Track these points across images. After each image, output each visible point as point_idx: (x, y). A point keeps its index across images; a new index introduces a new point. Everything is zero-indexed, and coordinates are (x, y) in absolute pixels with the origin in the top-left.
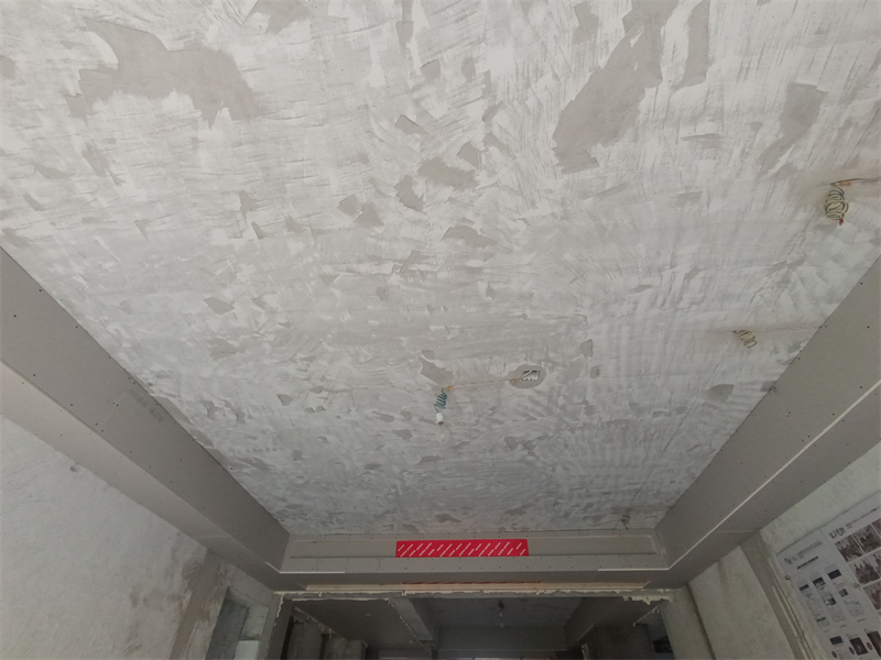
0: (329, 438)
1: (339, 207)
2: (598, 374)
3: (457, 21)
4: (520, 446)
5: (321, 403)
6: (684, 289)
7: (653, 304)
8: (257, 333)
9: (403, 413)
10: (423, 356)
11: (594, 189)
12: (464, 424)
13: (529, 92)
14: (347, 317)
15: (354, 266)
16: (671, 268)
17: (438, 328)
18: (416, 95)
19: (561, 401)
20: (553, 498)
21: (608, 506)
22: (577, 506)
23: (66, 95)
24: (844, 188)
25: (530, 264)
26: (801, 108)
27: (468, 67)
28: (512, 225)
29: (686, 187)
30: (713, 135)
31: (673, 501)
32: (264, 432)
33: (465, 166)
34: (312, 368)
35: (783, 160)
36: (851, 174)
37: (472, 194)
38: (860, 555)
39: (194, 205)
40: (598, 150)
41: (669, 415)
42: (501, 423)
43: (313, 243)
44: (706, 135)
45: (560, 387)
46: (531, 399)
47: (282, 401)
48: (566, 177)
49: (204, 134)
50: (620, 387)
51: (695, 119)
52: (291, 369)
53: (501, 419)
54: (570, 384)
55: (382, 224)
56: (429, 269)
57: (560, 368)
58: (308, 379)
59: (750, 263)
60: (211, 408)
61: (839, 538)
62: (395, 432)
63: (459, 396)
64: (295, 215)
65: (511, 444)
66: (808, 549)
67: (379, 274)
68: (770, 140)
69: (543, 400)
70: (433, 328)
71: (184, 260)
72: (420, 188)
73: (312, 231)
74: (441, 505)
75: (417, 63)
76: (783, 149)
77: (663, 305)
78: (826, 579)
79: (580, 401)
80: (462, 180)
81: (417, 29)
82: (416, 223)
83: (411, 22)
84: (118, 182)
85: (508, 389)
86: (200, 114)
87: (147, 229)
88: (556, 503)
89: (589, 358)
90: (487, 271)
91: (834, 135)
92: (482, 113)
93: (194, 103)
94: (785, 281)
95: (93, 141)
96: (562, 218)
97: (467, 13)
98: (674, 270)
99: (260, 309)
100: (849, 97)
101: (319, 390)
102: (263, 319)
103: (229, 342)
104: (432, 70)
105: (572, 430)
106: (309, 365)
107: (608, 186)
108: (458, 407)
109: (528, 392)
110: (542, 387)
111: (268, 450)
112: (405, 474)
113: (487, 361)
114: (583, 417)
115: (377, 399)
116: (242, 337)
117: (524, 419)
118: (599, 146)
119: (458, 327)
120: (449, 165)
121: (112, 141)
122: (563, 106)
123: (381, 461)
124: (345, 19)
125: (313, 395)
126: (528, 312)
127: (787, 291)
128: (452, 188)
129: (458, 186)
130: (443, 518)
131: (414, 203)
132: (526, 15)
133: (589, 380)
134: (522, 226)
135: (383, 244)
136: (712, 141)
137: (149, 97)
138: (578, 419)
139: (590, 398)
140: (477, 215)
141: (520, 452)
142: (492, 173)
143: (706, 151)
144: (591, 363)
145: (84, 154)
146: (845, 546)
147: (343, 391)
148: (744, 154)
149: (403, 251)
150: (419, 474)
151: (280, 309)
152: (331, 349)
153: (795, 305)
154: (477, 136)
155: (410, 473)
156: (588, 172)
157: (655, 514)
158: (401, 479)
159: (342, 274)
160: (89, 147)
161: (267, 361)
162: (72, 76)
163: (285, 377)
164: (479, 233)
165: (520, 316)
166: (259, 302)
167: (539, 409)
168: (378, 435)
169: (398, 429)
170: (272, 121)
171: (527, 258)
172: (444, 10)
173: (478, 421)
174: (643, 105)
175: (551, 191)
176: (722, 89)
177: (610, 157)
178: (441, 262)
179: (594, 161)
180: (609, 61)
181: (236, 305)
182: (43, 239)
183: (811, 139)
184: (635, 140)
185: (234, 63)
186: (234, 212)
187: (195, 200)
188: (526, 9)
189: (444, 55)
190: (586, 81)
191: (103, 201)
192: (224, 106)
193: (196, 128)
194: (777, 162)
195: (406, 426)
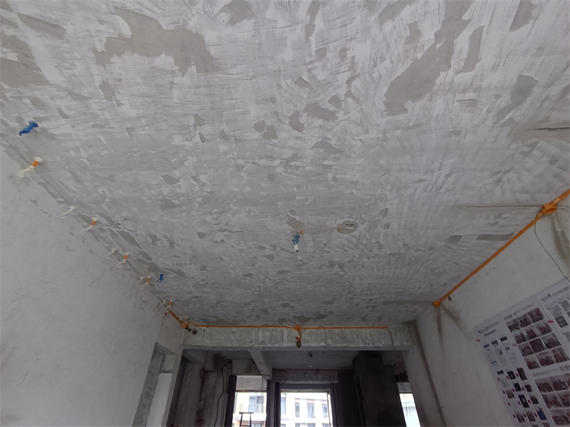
0: (225, 258)
1: (253, 127)
2: (388, 227)
3: (341, 27)
4: (337, 266)
5: (224, 238)
6: (443, 183)
7: (425, 190)
8: (192, 196)
9: (272, 245)
10: (289, 214)
11: (403, 125)
12: (306, 253)
13: (376, 69)
14: (248, 190)
15: (257, 161)
16: (439, 171)
17: (301, 198)
18: (310, 66)
19: (365, 241)
20: (351, 295)
21: (382, 300)
22: (364, 300)
23: (95, 51)
25: (360, 165)
27: (343, 53)
28: (353, 143)
29: (454, 128)
30: (473, 100)
32: (185, 254)
33: (332, 108)
34: (221, 218)
35: (509, 116)
37: (333, 124)
38: (518, 329)
39: (165, 121)
40: (409, 104)
41: (424, 251)
42: (328, 253)
43: (234, 147)
44: (470, 100)
45: (365, 234)
46: (348, 240)
47: (200, 236)
48: (388, 118)
49: (178, 79)
50: (399, 235)
51: (465, 90)
52: (208, 218)
53: (328, 250)
54: (372, 232)
55: (277, 138)
56: (301, 164)
57: (367, 223)
58: (218, 224)
59: (482, 170)
60: (155, 239)
61: (509, 320)
62: (265, 256)
63: (306, 237)
64: (227, 130)
65: (332, 264)
66: (491, 326)
67: (271, 166)
68: (504, 104)
69: (355, 241)
70: (297, 198)
71: (153, 152)
72: (303, 119)
73: (235, 139)
74: (285, 298)
75: (314, 49)
76: (510, 110)
77: (431, 191)
78: (499, 341)
79: (375, 242)
80: (328, 116)
81: (317, 30)
82: (297, 138)
83: (314, 26)
84: (119, 104)
85: (336, 234)
86: (177, 68)
87: (133, 133)
89: (385, 218)
90: (334, 167)
92: (347, 79)
93: (175, 62)
94: (499, 181)
95: (107, 79)
96: (383, 140)
97: (347, 22)
99: (195, 183)
100: (550, 84)
101: (224, 230)
102: (196, 189)
103: (173, 201)
104: (321, 53)
105: (368, 258)
106: (220, 216)
107: (411, 124)
108: (305, 243)
109: (347, 236)
110: (356, 233)
111: (186, 264)
112: (267, 280)
113: (326, 218)
114: (376, 251)
115: (257, 236)
116: (182, 199)
117: (342, 251)
118: (410, 102)
119: (313, 198)
120: (323, 107)
121: (120, 80)
122: (393, 78)
123: (253, 272)
124: (276, 21)
125: (219, 233)
126: (354, 191)
127: (499, 186)
128: (322, 120)
129: (326, 119)
131: (298, 127)
132: (381, 26)
133: (382, 231)
134: (359, 143)
135: (276, 149)
136: (472, 103)
137: (147, 56)
138: (372, 252)
139: (381, 241)
140: (334, 136)
141: (336, 269)
142: (347, 113)
143: (468, 109)
144: (385, 221)
145: (100, 87)
146: (511, 324)
147: (238, 231)
148: (488, 111)
149: (288, 154)
150: (275, 280)
151: (208, 183)
152: (234, 208)
153: (503, 194)
154: (342, 92)
155: (270, 280)
156: (401, 116)
158: (263, 283)
159: (248, 165)
160: (104, 83)
161: (194, 213)
162: (100, 41)
163: (204, 223)
164: (334, 146)
165: (348, 193)
166: (196, 179)
167: (351, 245)
168: (255, 257)
169: (267, 254)
170: (222, 75)
171: (359, 161)
172: (334, 20)
173: (315, 251)
174: (438, 81)
175: (378, 125)
176: (482, 75)
177: (415, 108)
178: (308, 161)
179: (406, 110)
180: (423, 56)
181: (181, 180)
182: (65, 135)
183: (526, 106)
184: (430, 100)
185: (204, 41)
186: (189, 126)
187: (166, 118)
188: (381, 24)
189: (330, 46)
190: (409, 66)
191: (108, 116)
192: (194, 64)
193: (174, 76)
194: (506, 116)
195: (272, 253)
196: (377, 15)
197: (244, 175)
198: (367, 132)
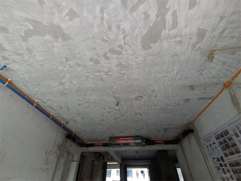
0: (91, 114)
1: (89, 60)
3: (115, 17)
4: (138, 114)
5: (88, 105)
6: (176, 77)
7: (169, 80)
8: (71, 89)
10: (113, 94)
11: (152, 54)
12: (124, 110)
13: (134, 32)
14: (93, 85)
15: (94, 73)
16: (173, 72)
17: (116, 87)
18: (106, 34)
19: (148, 103)
20: (148, 126)
21: (162, 128)
22: (154, 128)
23: (21, 36)
24: (213, 52)
25: (137, 72)
26: (201, 34)
27: (118, 27)
28: (132, 63)
29: (175, 53)
30: (180, 41)
32: (74, 113)
33: (120, 50)
34: (85, 97)
35: (198, 46)
36: (215, 49)
37: (122, 56)
39: (54, 60)
40: (152, 45)
41: (175, 106)
43: (83, 68)
44: (178, 41)
45: (147, 100)
46: (140, 103)
47: (79, 105)
48: (145, 51)
49: (55, 44)
50: (162, 100)
51: (175, 37)
52: (80, 98)
53: (133, 108)
55: (100, 64)
56: (113, 74)
57: (147, 96)
58: (85, 100)
59: (192, 70)
60: (61, 107)
61: (215, 135)
62: (107, 112)
63: (122, 103)
64: (79, 62)
65: (136, 114)
66: (209, 138)
67: (100, 75)
68: (194, 41)
69: (143, 103)
70: (114, 87)
71: (52, 73)
72: (109, 55)
73: (83, 65)
74: (120, 129)
75: (106, 27)
76: (198, 43)
77: (171, 80)
80: (119, 53)
81: (105, 19)
82: (108, 63)
83: (104, 17)
85: (134, 101)
86: (54, 40)
87: (43, 66)
88: (148, 128)
89: (154, 93)
90: (127, 74)
91: (210, 40)
92: (123, 37)
93: (52, 37)
94: (201, 74)
95: (28, 46)
96: (144, 61)
97: (117, 15)
99: (71, 84)
100: (213, 31)
101: (88, 102)
102: (72, 86)
103: (64, 92)
104: (110, 28)
105: (151, 110)
107: (155, 53)
108: (122, 106)
109: (139, 102)
111: (76, 117)
112: (110, 122)
113: (129, 95)
115: (102, 104)
116: (68, 91)
117: (139, 108)
118: (152, 44)
119: (121, 87)
120: (116, 50)
121: (33, 46)
122: (142, 35)
123: (104, 119)
124: (88, 17)
125: (86, 104)
126: (138, 83)
127: (202, 76)
128: (117, 55)
129: (118, 54)
130: (121, 132)
131: (108, 59)
132: (132, 15)
133: (154, 99)
134: (135, 63)
135: (101, 68)
136: (180, 42)
137: (41, 36)
138: (152, 108)
139: (155, 103)
140: (123, 61)
141: (138, 116)
143: (178, 45)
145: (26, 50)
147: (93, 103)
148: (188, 45)
149: (106, 70)
150: (114, 122)
151: (77, 84)
152: (90, 93)
153: (204, 79)
154: (122, 43)
156: (150, 50)
159: (91, 75)
160: (27, 48)
161: (74, 96)
162: (22, 32)
163: (79, 100)
164: (124, 65)
165: (136, 84)
166: (71, 82)
167: (142, 105)
168: (103, 113)
169: (108, 111)
170: (72, 41)
171: (137, 70)
172: (111, 14)
173: (127, 109)
174: (162, 34)
175: (141, 55)
176: (181, 30)
177: (155, 46)
178: (115, 72)
179: (151, 48)
180: (153, 25)
181: (66, 83)
182: (17, 69)
183: (205, 41)
184: (161, 42)
185: (61, 28)
186: (63, 62)
187: (54, 59)
188: (132, 14)
189: (113, 25)
190: (148, 29)
191: (32, 60)
192: (60, 38)
193: (53, 43)
194: (196, 46)
195: (110, 110)
196: (129, 10)
197: (90, 80)
198: (137, 58)
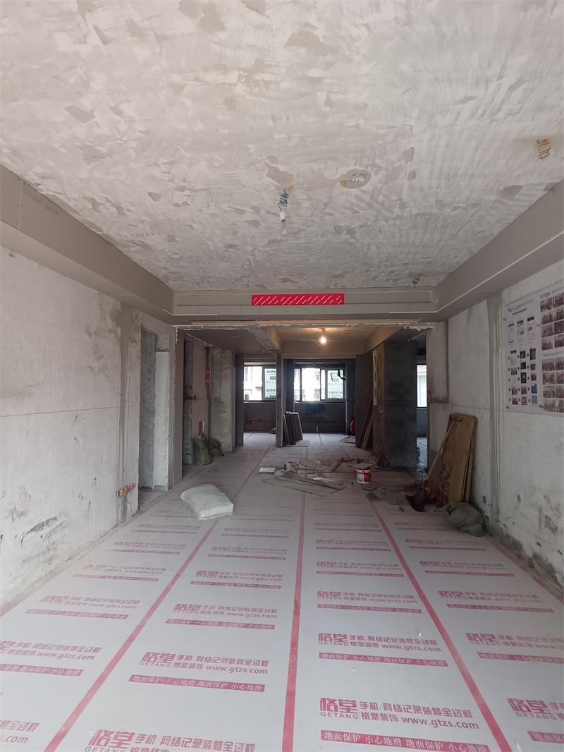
0: (195, 226)
1: (180, 9)
2: (414, 177)
4: (345, 232)
5: (185, 199)
6: (505, 100)
7: (474, 115)
8: (121, 139)
9: (253, 208)
10: (268, 161)
12: (302, 216)
14: (199, 126)
15: (201, 74)
16: (498, 79)
17: (280, 136)
19: (381, 198)
20: (366, 267)
21: (406, 272)
22: (383, 272)
25: (368, 74)
28: (355, 31)
31: (454, 269)
32: (142, 221)
34: (173, 171)
41: (466, 209)
42: (331, 215)
43: (158, 50)
45: (382, 188)
46: (356, 197)
47: (153, 198)
50: (431, 188)
52: (156, 172)
53: (332, 212)
54: (390, 184)
55: (224, 29)
56: (273, 78)
57: (383, 172)
58: (172, 181)
62: (247, 221)
63: (298, 194)
64: (137, 18)
65: (338, 230)
67: (225, 84)
69: (367, 198)
70: (276, 136)
73: (156, 35)
74: (284, 272)
77: (482, 116)
79: (396, 198)
82: (259, 27)
85: (339, 189)
88: (368, 271)
89: (409, 164)
90: (327, 81)
96: (405, 23)
98: (500, 81)
99: (118, 118)
101: (182, 189)
102: (123, 127)
103: (97, 148)
105: (387, 220)
106: (171, 169)
108: (298, 203)
109: (355, 191)
110: (367, 187)
112: (256, 252)
113: (323, 165)
114: (397, 211)
115: (231, 196)
116: (107, 144)
117: (350, 212)
119: (299, 135)
123: (237, 242)
125: (177, 193)
126: (361, 122)
130: (285, 281)
133: (406, 182)
134: (363, 32)
135: (227, 52)
138: (392, 212)
139: (404, 197)
140: (320, 18)
141: (344, 236)
144: (410, 167)
147: (202, 190)
150: (267, 252)
151: (138, 118)
152: (188, 155)
155: (260, 251)
157: (438, 277)
158: (253, 255)
159: (190, 83)
163: (152, 179)
164: (321, 40)
165: (354, 126)
167: (363, 205)
168: (234, 224)
169: (249, 219)
173: (312, 214)
181: (96, 114)
195: (256, 217)
